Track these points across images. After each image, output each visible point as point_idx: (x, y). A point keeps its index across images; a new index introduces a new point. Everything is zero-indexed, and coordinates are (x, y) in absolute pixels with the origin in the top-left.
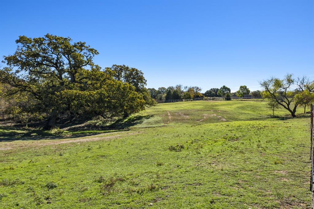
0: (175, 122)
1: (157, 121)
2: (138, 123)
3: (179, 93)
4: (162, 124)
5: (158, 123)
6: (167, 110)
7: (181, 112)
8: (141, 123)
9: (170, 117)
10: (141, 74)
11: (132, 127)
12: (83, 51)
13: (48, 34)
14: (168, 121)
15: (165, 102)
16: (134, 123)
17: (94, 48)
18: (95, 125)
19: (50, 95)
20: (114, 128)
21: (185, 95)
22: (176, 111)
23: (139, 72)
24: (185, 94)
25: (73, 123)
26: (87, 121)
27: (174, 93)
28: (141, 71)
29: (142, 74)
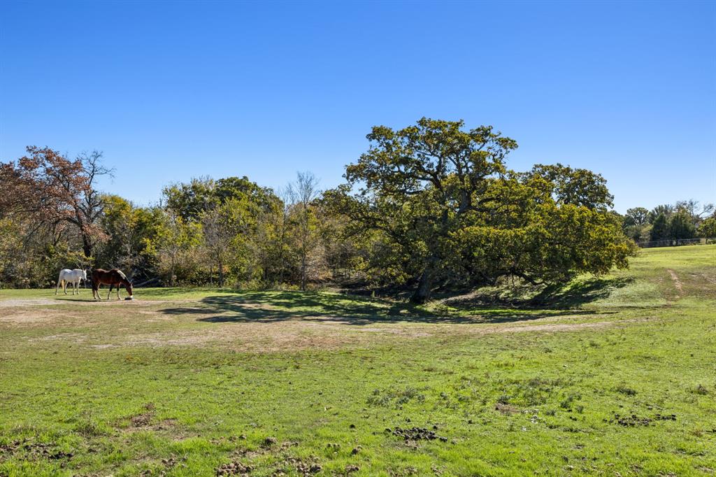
0: (695, 296)
1: (645, 294)
2: (598, 296)
3: (688, 223)
4: (662, 302)
5: (650, 297)
6: (666, 266)
7: (707, 272)
8: (605, 296)
9: (679, 286)
10: (600, 183)
11: (586, 304)
12: (487, 145)
13: (424, 118)
14: (674, 295)
15: (650, 246)
16: (588, 297)
17: (509, 137)
18: (497, 297)
19: (440, 238)
20: (543, 305)
21: (706, 228)
22: (693, 269)
23: (594, 178)
24: (708, 224)
25: (448, 291)
26: (477, 289)
27: (674, 221)
28: (600, 175)
29: (602, 181)
